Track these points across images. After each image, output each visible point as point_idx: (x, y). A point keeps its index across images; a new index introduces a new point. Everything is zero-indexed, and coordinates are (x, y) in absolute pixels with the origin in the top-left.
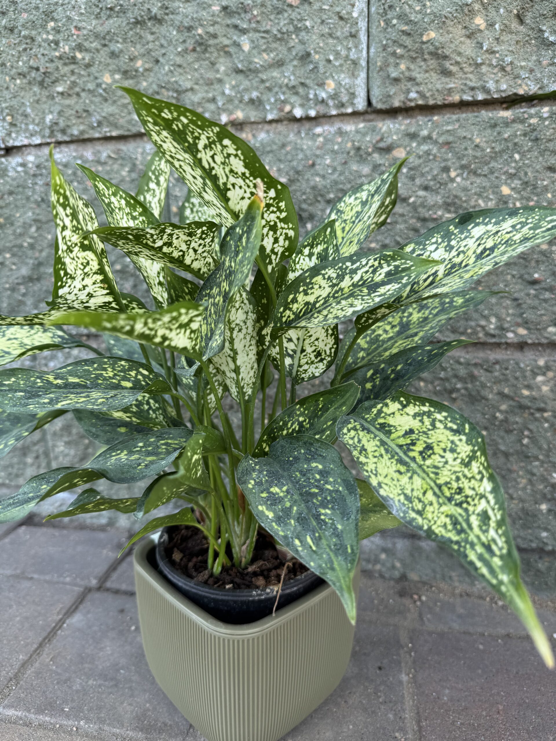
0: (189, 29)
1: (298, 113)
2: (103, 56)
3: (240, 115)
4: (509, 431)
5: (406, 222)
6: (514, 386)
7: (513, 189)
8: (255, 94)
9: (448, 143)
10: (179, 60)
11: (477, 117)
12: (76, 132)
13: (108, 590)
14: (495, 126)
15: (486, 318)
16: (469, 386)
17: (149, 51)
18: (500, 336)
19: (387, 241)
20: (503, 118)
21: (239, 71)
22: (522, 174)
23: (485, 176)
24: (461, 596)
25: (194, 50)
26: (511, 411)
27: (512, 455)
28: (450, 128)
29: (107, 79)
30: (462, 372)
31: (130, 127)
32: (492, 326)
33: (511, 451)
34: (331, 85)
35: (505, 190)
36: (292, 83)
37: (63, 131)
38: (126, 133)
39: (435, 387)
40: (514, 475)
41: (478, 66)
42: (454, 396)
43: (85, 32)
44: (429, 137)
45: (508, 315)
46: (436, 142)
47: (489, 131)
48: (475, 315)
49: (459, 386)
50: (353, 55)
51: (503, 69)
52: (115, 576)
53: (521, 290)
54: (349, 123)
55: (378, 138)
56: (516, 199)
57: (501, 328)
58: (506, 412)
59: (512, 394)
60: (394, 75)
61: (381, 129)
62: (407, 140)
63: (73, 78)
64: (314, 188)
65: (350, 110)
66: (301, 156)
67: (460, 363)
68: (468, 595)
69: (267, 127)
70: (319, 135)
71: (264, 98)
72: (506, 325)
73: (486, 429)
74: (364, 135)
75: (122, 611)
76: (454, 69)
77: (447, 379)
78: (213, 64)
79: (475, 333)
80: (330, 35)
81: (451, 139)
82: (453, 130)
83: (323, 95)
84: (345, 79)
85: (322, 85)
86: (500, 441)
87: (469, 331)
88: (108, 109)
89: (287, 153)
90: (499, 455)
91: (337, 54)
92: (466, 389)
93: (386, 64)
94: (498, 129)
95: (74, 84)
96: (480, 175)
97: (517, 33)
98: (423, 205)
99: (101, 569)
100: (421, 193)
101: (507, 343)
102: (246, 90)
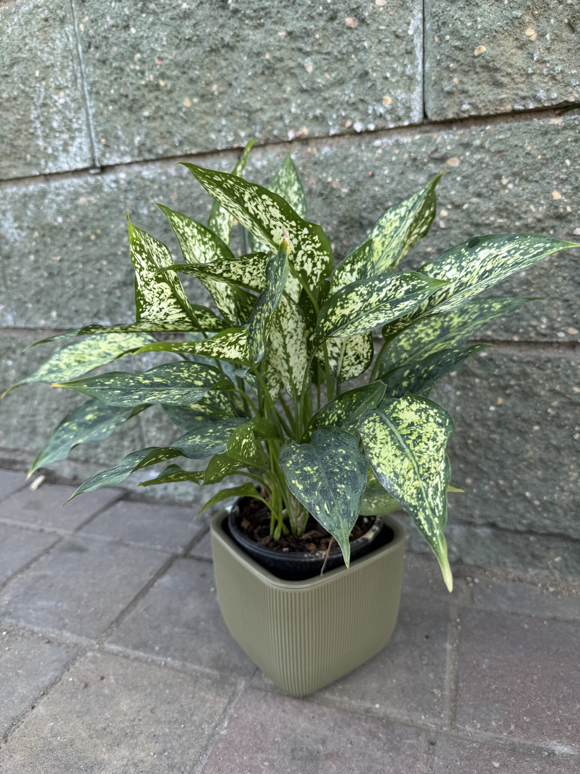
0: (258, 54)
1: (358, 127)
2: (182, 82)
3: (305, 131)
4: (561, 427)
5: (460, 227)
6: (566, 383)
7: (563, 194)
8: (318, 112)
9: (500, 152)
10: (249, 83)
11: (528, 125)
12: (160, 151)
13: (192, 557)
14: (546, 133)
15: (538, 318)
16: (523, 383)
17: (223, 76)
18: (551, 336)
19: (442, 246)
20: (554, 125)
21: (303, 91)
22: (573, 179)
23: (537, 182)
24: (514, 581)
25: (263, 73)
26: (562, 407)
27: (564, 449)
28: (501, 137)
29: (187, 103)
30: (516, 369)
31: (208, 145)
32: (543, 326)
33: (563, 445)
34: (388, 101)
35: (557, 195)
36: (352, 100)
37: (150, 151)
38: (204, 151)
39: (490, 384)
40: (565, 469)
41: (529, 76)
42: (508, 392)
43: (167, 62)
44: (482, 146)
45: (559, 315)
46: (488, 151)
47: (540, 138)
48: (527, 316)
49: (512, 382)
50: (409, 71)
51: (553, 78)
52: (198, 546)
53: (571, 292)
54: (406, 135)
55: (433, 148)
56: (567, 204)
57: (552, 328)
58: (558, 408)
59: (563, 391)
60: (447, 89)
61: (436, 140)
62: (461, 149)
63: (157, 104)
64: (373, 197)
65: (406, 123)
66: (361, 168)
67: (513, 361)
68: (520, 580)
69: (330, 141)
70: (378, 148)
71: (327, 114)
72: (557, 325)
73: (538, 423)
74: (421, 146)
75: (203, 575)
76: (505, 80)
77: (500, 376)
78: (280, 85)
79: (527, 332)
80: (387, 53)
81: (503, 147)
82: (505, 139)
83: (381, 110)
84: (401, 94)
85: (380, 101)
86: (552, 436)
87: (521, 330)
88: (188, 130)
89: (349, 165)
90: (551, 449)
91: (394, 71)
92: (519, 385)
93: (440, 79)
94: (549, 136)
95: (158, 108)
96: (531, 181)
97: (568, 41)
98: (476, 211)
99: (187, 539)
100: (475, 200)
101: (558, 342)
102: (311, 108)
